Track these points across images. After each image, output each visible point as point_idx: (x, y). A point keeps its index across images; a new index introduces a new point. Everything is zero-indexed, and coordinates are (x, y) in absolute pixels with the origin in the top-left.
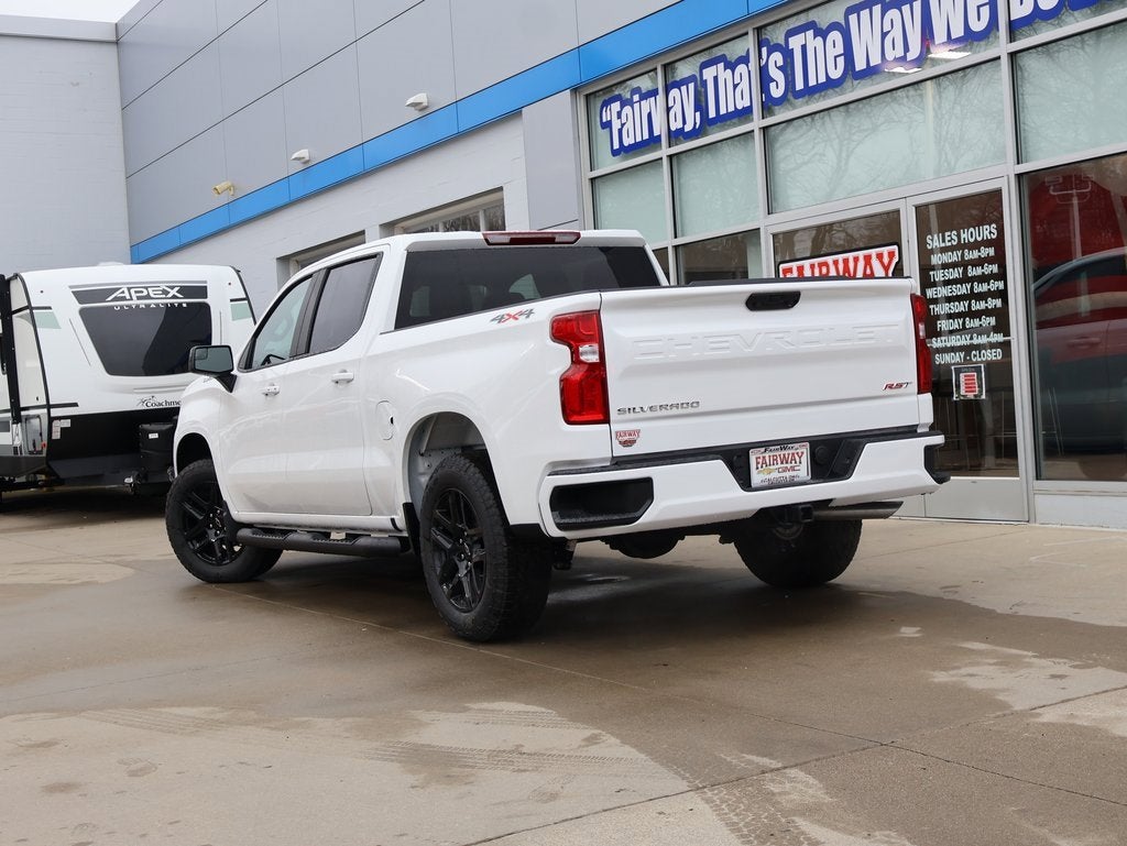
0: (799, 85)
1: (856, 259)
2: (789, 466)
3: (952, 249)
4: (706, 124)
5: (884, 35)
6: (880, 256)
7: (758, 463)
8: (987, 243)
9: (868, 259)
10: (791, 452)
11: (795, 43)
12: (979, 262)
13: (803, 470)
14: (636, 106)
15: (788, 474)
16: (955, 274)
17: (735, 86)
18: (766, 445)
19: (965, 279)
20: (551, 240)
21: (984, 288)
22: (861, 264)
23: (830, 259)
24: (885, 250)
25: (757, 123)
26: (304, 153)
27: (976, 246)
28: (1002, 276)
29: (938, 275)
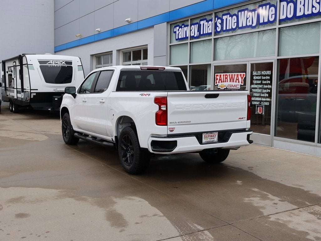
0: (224, 29)
1: (235, 75)
2: (212, 138)
3: (259, 76)
4: (200, 36)
5: (247, 19)
6: (241, 75)
7: (204, 137)
8: (268, 75)
10: (213, 134)
11: (224, 18)
12: (265, 80)
13: (216, 139)
14: (183, 28)
15: (212, 140)
16: (259, 82)
17: (208, 27)
18: (207, 132)
19: (261, 84)
20: (158, 69)
21: (266, 87)
22: (236, 76)
23: (228, 74)
24: (242, 74)
25: (213, 37)
26: (99, 29)
27: (265, 76)
28: (271, 84)
29: (255, 82)
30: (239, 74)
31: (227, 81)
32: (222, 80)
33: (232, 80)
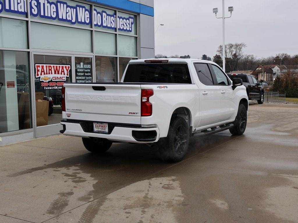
1: (59, 67)
2: (103, 128)
3: (82, 69)
5: (67, 13)
6: (66, 67)
7: (96, 126)
8: (89, 69)
9: (63, 67)
10: (104, 125)
12: (87, 72)
13: (107, 130)
15: (103, 130)
16: (82, 74)
18: (97, 122)
21: (88, 78)
23: (52, 65)
24: (67, 66)
27: (87, 69)
28: (91, 76)
29: (79, 74)
30: (64, 66)
31: (52, 73)
32: (45, 72)
33: (57, 71)
